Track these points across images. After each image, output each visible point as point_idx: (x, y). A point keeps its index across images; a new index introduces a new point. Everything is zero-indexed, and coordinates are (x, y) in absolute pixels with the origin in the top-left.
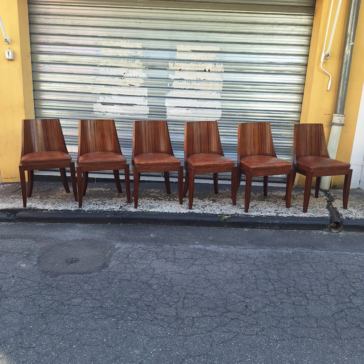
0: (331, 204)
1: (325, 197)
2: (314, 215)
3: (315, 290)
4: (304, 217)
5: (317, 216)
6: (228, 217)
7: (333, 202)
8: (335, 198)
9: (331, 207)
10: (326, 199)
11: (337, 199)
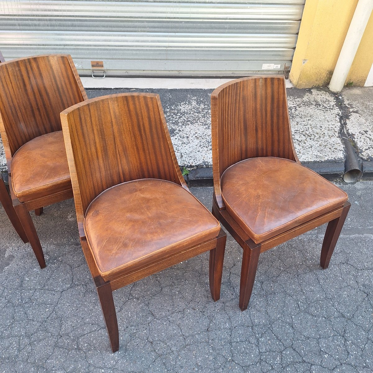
0: (345, 124)
1: (337, 110)
2: (321, 155)
3: (326, 353)
4: (307, 162)
5: (326, 158)
6: (192, 169)
7: (347, 121)
8: (351, 110)
9: (345, 131)
10: (338, 115)
11: (353, 112)
